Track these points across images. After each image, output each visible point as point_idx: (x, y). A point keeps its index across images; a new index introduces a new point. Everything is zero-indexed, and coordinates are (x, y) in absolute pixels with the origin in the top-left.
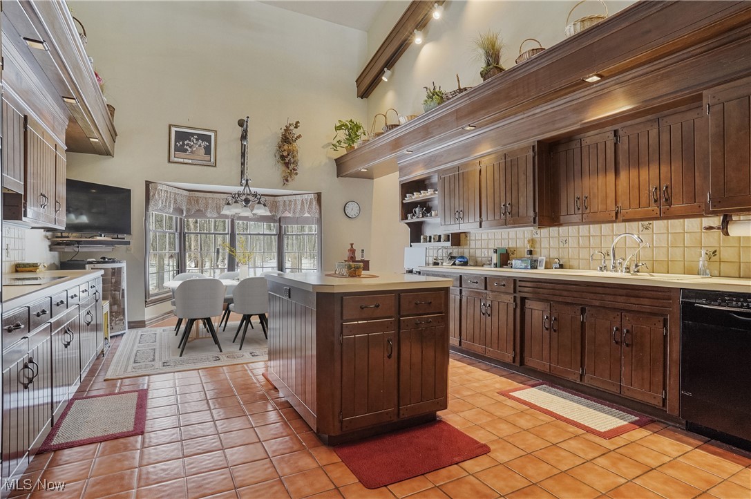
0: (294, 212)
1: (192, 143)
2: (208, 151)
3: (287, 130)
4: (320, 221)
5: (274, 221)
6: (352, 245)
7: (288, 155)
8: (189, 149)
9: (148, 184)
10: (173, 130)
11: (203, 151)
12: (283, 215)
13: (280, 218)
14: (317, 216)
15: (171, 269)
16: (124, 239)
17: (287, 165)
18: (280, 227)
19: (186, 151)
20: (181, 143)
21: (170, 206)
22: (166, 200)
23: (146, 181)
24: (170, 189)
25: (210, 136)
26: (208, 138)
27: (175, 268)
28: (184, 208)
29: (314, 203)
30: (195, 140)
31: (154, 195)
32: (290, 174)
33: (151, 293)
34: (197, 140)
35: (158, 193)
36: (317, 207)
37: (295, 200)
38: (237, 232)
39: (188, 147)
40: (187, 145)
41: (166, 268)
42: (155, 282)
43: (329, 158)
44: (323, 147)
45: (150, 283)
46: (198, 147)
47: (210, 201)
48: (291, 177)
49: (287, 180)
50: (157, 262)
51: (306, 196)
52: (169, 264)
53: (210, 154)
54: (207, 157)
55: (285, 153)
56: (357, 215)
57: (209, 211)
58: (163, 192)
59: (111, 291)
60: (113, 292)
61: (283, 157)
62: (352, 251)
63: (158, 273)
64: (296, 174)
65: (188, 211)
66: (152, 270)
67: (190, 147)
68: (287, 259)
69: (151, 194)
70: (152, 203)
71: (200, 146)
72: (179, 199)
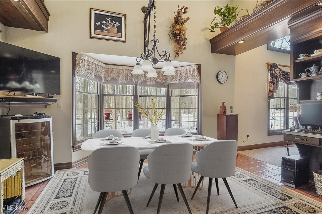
0: (180, 79)
1: (108, 24)
2: (119, 29)
3: (179, 13)
4: (199, 86)
5: (164, 87)
6: (223, 103)
7: (180, 33)
8: (106, 28)
9: (74, 54)
10: (94, 12)
11: (115, 30)
12: (171, 82)
13: (168, 85)
14: (198, 81)
15: (93, 121)
16: (53, 97)
17: (178, 41)
18: (168, 91)
19: (103, 29)
20: (99, 23)
21: (91, 73)
22: (89, 68)
23: (73, 53)
24: (91, 60)
25: (121, 18)
26: (119, 20)
27: (96, 121)
28: (103, 77)
29: (196, 71)
30: (110, 21)
31: (79, 63)
32: (180, 48)
33: (77, 140)
34: (111, 21)
35: (82, 62)
36: (198, 75)
37: (181, 71)
38: (139, 95)
39: (104, 27)
40: (104, 24)
41: (89, 120)
42: (80, 131)
43: (206, 39)
44: (202, 30)
45: (77, 132)
46: (112, 26)
47: (121, 72)
48: (181, 51)
49: (178, 54)
50: (82, 115)
51: (189, 67)
52: (91, 117)
53: (121, 33)
54: (119, 35)
55: (177, 32)
56: (225, 81)
57: (120, 78)
58: (86, 62)
61: (175, 35)
62: (224, 108)
63: (83, 124)
64: (185, 49)
65: (105, 78)
66: (78, 122)
67: (106, 26)
68: (172, 114)
69: (77, 63)
70: (77, 69)
71: (114, 26)
72: (99, 69)
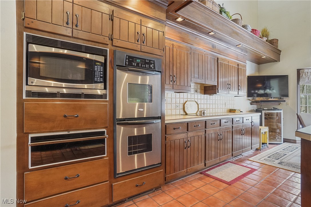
16: (283, 99)
23: (298, 70)
31: (302, 75)
35: (305, 74)
59: (276, 123)
60: (277, 124)
70: (301, 80)
